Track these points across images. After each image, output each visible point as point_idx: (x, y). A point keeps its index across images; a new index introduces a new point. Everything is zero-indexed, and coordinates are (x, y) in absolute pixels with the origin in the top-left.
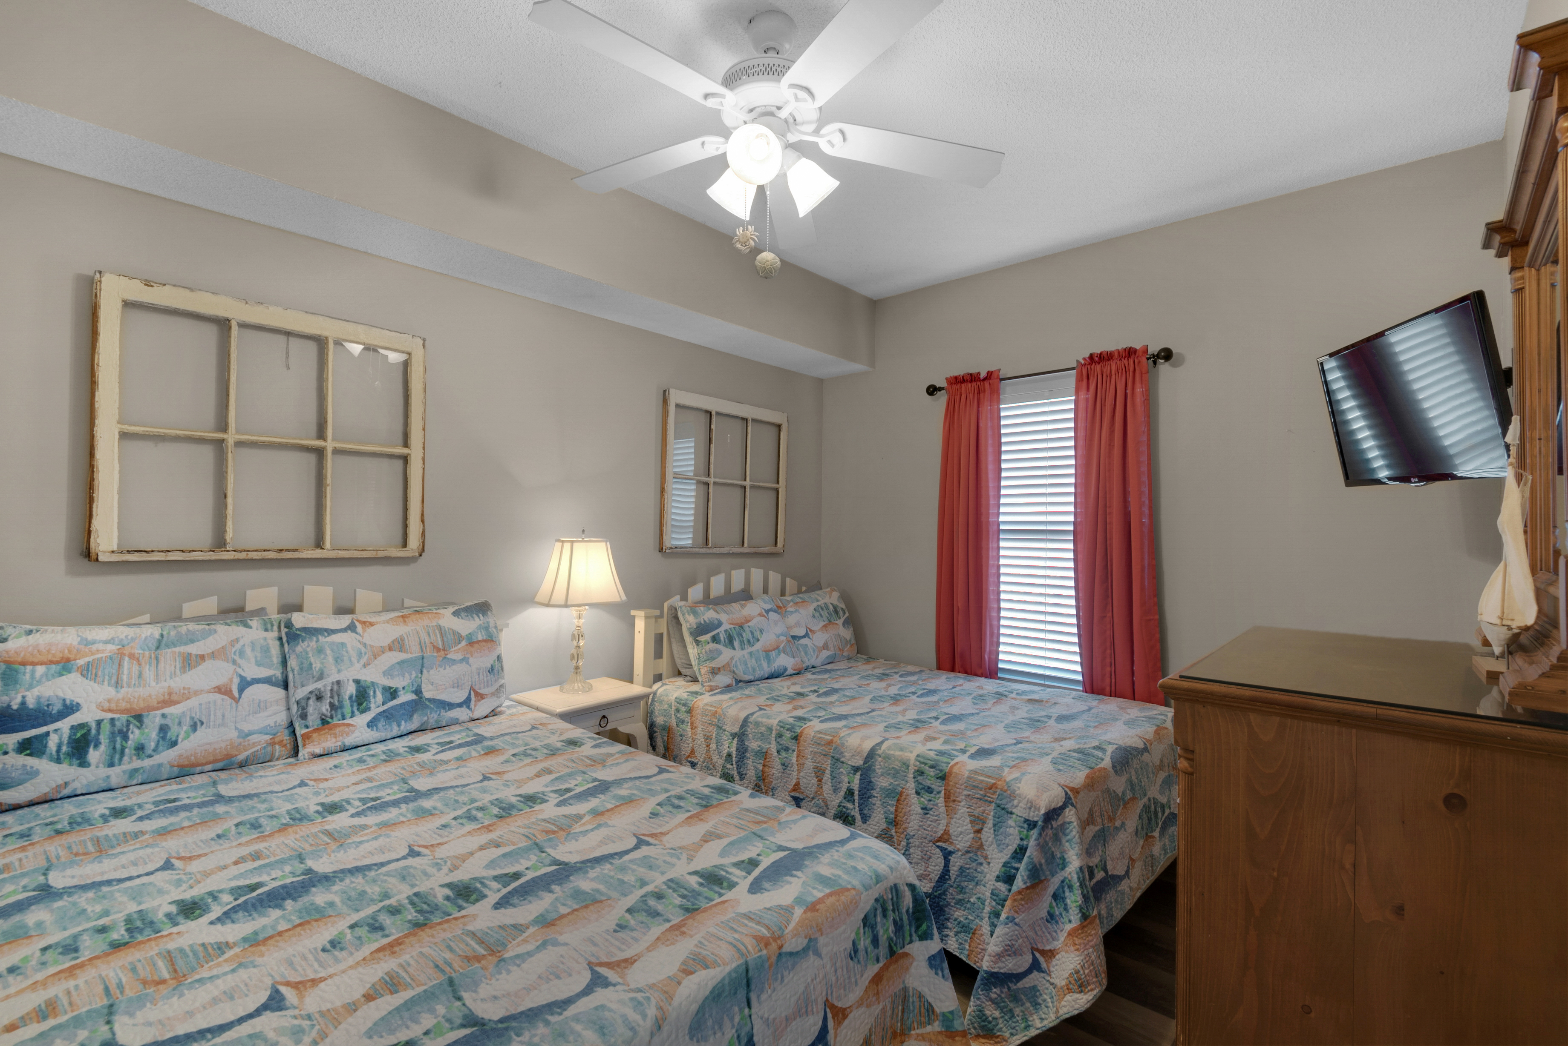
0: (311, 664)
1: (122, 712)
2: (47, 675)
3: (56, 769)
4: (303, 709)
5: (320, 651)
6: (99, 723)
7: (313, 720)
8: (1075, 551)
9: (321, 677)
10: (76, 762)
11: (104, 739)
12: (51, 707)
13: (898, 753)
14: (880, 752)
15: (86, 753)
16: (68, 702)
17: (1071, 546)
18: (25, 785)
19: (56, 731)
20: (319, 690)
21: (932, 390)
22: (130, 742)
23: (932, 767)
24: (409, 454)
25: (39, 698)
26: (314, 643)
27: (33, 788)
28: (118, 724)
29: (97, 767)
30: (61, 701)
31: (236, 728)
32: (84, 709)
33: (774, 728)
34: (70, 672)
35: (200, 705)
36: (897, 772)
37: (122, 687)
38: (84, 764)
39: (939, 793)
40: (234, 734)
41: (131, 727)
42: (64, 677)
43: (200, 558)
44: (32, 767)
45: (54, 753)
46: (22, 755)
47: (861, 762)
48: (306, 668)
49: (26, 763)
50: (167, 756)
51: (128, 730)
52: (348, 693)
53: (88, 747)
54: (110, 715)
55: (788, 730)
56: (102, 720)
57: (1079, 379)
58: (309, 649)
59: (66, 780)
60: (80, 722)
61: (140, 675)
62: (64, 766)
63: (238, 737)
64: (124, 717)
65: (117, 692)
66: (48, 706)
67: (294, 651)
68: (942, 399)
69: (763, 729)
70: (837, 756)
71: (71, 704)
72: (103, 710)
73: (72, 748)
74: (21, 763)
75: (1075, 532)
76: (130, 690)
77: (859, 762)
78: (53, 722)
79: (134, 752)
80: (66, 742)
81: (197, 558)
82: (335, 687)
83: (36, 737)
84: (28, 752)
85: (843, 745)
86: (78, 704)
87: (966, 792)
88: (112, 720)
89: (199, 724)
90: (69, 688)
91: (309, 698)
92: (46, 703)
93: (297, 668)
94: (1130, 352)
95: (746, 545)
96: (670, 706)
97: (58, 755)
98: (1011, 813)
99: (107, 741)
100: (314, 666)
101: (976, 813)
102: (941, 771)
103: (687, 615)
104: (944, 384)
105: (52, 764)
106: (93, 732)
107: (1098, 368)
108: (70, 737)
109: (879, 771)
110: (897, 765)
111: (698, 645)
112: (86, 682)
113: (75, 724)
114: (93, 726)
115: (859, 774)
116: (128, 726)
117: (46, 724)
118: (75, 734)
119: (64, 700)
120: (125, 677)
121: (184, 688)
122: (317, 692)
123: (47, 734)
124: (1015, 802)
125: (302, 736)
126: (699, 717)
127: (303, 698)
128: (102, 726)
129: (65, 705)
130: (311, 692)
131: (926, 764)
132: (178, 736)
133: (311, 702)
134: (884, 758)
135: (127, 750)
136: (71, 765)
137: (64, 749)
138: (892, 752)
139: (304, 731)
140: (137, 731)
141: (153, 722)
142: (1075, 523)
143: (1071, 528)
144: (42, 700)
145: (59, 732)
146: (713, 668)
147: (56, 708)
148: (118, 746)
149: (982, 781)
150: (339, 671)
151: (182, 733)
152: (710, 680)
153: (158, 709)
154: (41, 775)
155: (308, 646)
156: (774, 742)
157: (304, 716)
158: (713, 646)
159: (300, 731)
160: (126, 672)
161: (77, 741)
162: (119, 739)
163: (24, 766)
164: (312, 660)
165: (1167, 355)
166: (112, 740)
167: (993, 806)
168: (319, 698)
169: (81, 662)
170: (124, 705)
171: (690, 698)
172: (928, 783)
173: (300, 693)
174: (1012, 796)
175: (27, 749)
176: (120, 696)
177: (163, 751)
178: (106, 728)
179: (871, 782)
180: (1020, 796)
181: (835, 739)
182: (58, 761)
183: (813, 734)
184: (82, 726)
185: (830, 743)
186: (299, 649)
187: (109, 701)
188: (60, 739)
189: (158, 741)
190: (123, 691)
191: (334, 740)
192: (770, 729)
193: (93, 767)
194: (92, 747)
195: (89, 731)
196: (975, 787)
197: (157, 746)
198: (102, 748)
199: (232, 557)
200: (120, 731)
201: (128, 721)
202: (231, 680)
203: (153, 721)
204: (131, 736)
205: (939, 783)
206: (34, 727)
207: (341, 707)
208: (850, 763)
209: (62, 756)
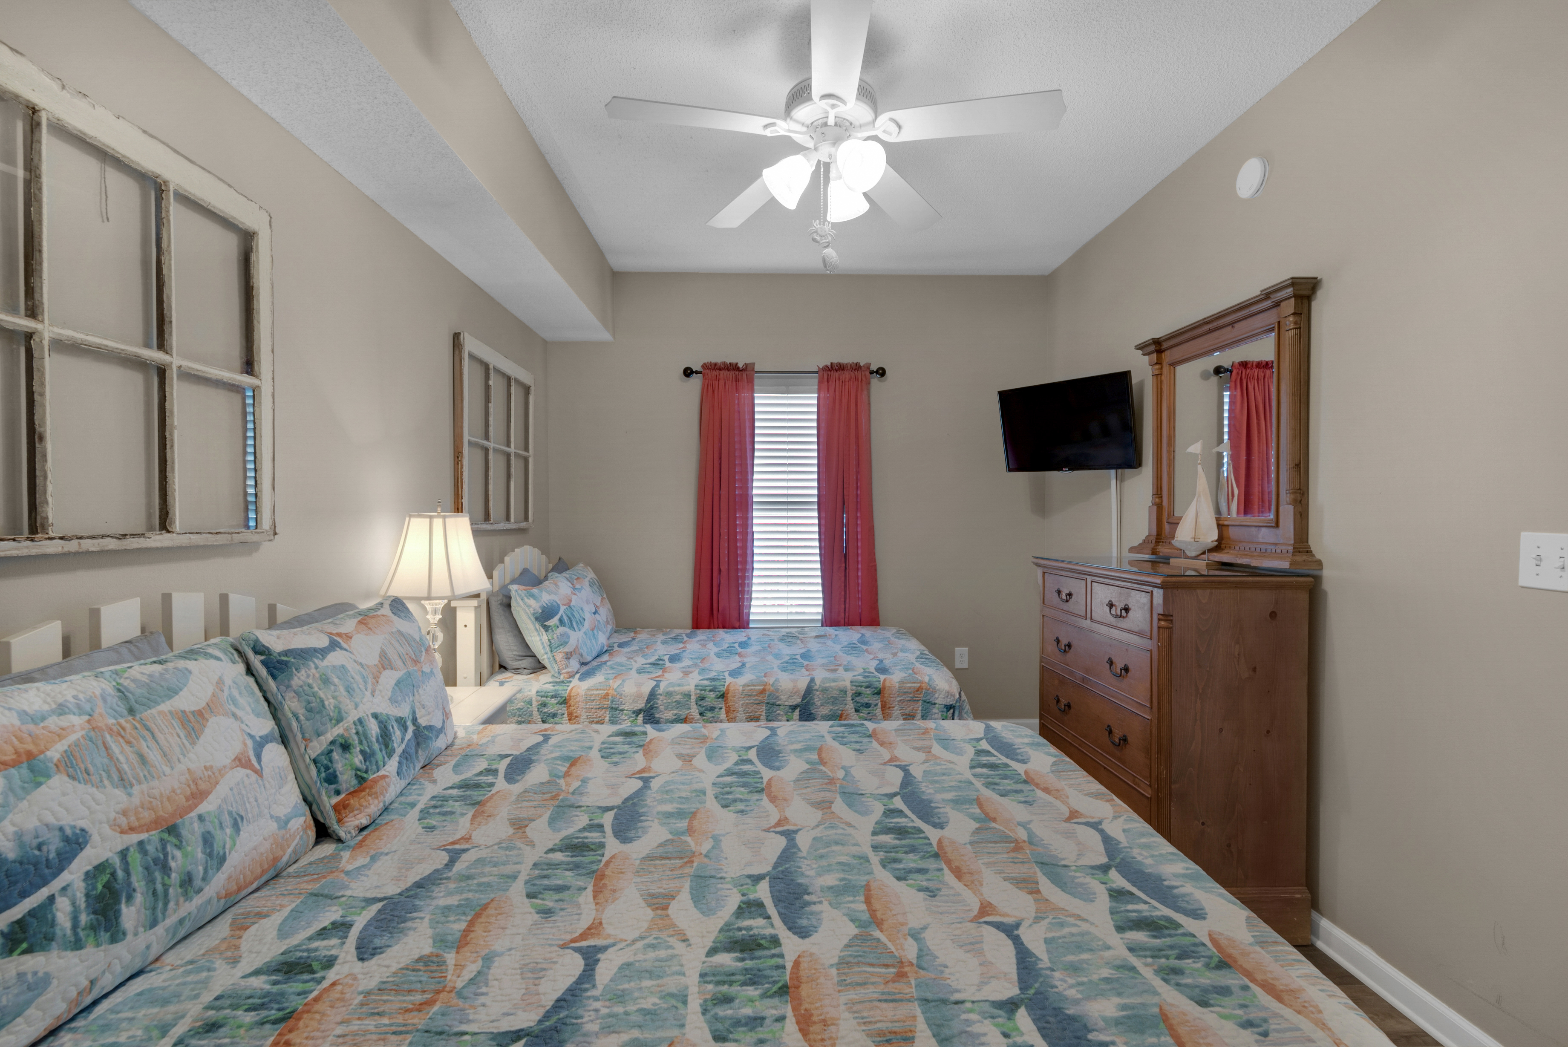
0: (322, 701)
1: (147, 828)
2: (12, 790)
3: (77, 960)
4: (327, 768)
5: (325, 681)
6: (124, 854)
7: (346, 779)
8: (819, 518)
9: (339, 720)
10: (105, 936)
11: (138, 882)
12: (45, 848)
13: (833, 684)
14: (816, 687)
15: (117, 914)
16: (69, 832)
17: (816, 514)
18: (28, 1012)
19: (64, 889)
20: (342, 736)
21: (688, 372)
22: (173, 875)
23: (867, 687)
24: (258, 387)
25: (19, 836)
26: (314, 671)
27: (40, 1013)
28: (150, 848)
29: (136, 934)
30: (57, 833)
31: (272, 817)
32: (95, 838)
33: (693, 694)
34: (48, 776)
35: (231, 789)
36: (836, 699)
37: (132, 786)
38: (116, 935)
39: (877, 705)
40: (273, 826)
41: (169, 848)
42: (44, 787)
43: (14, 553)
44: (35, 973)
45: (69, 932)
46: (15, 956)
47: (799, 700)
48: (315, 709)
49: (22, 968)
50: (219, 882)
51: (166, 855)
52: (374, 733)
53: (118, 902)
54: (135, 838)
55: (710, 691)
56: (127, 849)
57: (820, 382)
58: (310, 681)
59: (92, 977)
60: (96, 863)
61: (143, 759)
62: (89, 950)
63: (279, 828)
64: (153, 837)
65: (130, 795)
66: (39, 847)
67: (288, 687)
68: (696, 382)
69: (678, 697)
70: (772, 701)
71: (75, 834)
72: (122, 832)
73: (95, 913)
74: (14, 973)
75: (819, 503)
76: (144, 786)
77: (797, 700)
78: (55, 875)
79: (180, 890)
80: (83, 906)
81: (8, 553)
82: (360, 729)
83: (32, 913)
84: (24, 945)
85: (777, 690)
86: (83, 830)
87: (899, 699)
88: (141, 843)
89: (239, 820)
90: (60, 805)
91: (331, 751)
92: (35, 842)
93: (301, 712)
94: (857, 367)
95: (512, 520)
96: (530, 703)
97: (75, 934)
98: (935, 704)
99: (143, 883)
100: (326, 703)
101: (907, 712)
102: (876, 688)
103: (526, 600)
104: (699, 368)
105: (69, 954)
106: (120, 874)
107: (837, 374)
108: (87, 895)
109: (819, 703)
110: (835, 693)
111: (546, 631)
112: (81, 787)
113: (89, 868)
114: (117, 862)
115: (798, 710)
116: (164, 848)
117: (45, 883)
118: (94, 888)
119: (61, 829)
120: (125, 767)
121: (206, 768)
122: (341, 740)
123: (51, 899)
124: (937, 695)
125: (336, 808)
126: (582, 705)
127: (322, 754)
128: (129, 859)
129: (66, 840)
130: (332, 743)
131: (861, 686)
132: (224, 847)
133: (336, 756)
134: (822, 691)
135: (171, 891)
136: (98, 945)
137: (84, 918)
138: (828, 685)
139: (335, 800)
140: (178, 853)
141: (193, 833)
142: (819, 496)
143: (816, 499)
144: (27, 838)
145: (69, 892)
146: (567, 653)
147: (54, 845)
148: (159, 887)
149: (910, 687)
150: (356, 706)
151: (228, 839)
152: (567, 666)
153: (191, 809)
154: (55, 982)
155: (308, 676)
156: (695, 706)
157: (331, 779)
158: (562, 629)
159: (328, 801)
160: (122, 759)
161: (100, 898)
162: (158, 875)
163: (21, 976)
164: (321, 694)
165: (881, 372)
166: (151, 881)
167: (920, 703)
168: (346, 747)
169: (55, 753)
170: (147, 816)
171: (560, 688)
172: (866, 700)
173: (317, 747)
174: (935, 691)
175: (22, 942)
176: (136, 800)
177: (214, 875)
178: (135, 858)
179: (811, 714)
180: (939, 690)
181: (767, 687)
182: (77, 945)
183: (741, 688)
184: (100, 868)
185: (763, 692)
186: (296, 682)
187: (125, 813)
188: (73, 904)
189: (207, 862)
190: (136, 790)
191: (376, 802)
192: (688, 695)
193: (129, 937)
194: (124, 900)
195: (113, 874)
196: (905, 693)
197: (206, 871)
198: (139, 898)
199: (59, 550)
200: (156, 861)
201: (162, 840)
202: (245, 744)
203: (192, 830)
204: (173, 864)
205: (876, 697)
206: (24, 895)
207: (373, 754)
208: (787, 703)
209: (82, 934)
